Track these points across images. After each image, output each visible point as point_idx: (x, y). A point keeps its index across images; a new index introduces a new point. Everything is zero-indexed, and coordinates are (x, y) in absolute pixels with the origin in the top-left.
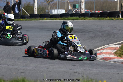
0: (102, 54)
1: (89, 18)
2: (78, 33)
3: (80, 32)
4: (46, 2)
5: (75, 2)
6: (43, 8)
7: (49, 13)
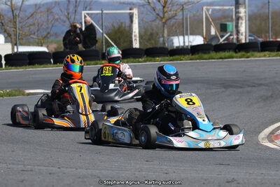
1: (259, 54)
2: (234, 89)
3: (237, 87)
4: (158, 21)
5: (225, 17)
6: (152, 34)
7: (166, 45)
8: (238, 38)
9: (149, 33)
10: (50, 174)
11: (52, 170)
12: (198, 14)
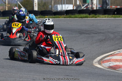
0: (110, 61)
2: (85, 35)
3: (87, 34)
7: (53, 9)
8: (92, 7)
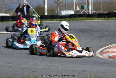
0: (109, 53)
1: (97, 19)
3: (87, 32)
4: (55, 4)
5: (83, 3)
6: (53, 9)
7: (59, 14)
8: (88, 12)
9: (51, 9)
10: (9, 66)
11: (10, 65)
12: (72, 1)
